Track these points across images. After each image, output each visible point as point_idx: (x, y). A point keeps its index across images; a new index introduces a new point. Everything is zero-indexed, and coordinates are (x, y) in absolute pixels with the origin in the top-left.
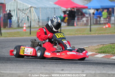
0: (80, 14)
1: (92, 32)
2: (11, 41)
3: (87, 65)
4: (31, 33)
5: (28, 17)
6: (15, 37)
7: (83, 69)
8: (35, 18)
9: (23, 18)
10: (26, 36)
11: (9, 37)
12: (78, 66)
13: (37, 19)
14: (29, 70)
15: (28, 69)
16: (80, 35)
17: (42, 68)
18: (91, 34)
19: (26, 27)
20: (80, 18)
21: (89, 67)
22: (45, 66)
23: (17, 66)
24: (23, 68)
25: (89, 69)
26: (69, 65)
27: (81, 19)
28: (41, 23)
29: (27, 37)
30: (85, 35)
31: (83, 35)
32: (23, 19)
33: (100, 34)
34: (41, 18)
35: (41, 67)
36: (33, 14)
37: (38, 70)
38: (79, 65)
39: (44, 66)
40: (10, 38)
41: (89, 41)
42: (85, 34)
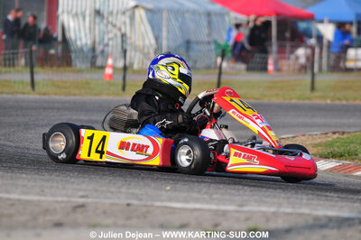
0: (288, 35)
1: (316, 94)
2: (58, 109)
3: (264, 189)
4: (127, 88)
5: (123, 36)
6: (75, 95)
7: (245, 198)
8: (147, 42)
9: (109, 39)
10: (108, 94)
11: (56, 94)
12: (233, 192)
13: (151, 45)
14: (81, 193)
15: (80, 190)
16: (275, 100)
18: (309, 99)
19: (113, 67)
20: (288, 49)
21: (268, 194)
24: (64, 188)
25: (266, 199)
26: (212, 185)
27: (292, 52)
29: (110, 98)
30: (294, 101)
31: (287, 102)
32: (111, 43)
33: (339, 99)
36: (142, 27)
37: (109, 195)
38: (240, 187)
40: (57, 97)
41: (301, 120)
42: (291, 99)
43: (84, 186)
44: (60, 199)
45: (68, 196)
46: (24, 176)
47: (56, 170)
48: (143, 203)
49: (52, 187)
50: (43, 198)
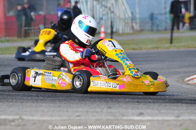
8: (127, 16)
9: (103, 15)
13: (129, 17)
14: (77, 114)
15: (77, 112)
17: (105, 110)
19: (105, 33)
22: (111, 108)
23: (59, 106)
24: (67, 111)
28: (138, 25)
32: (104, 18)
34: (138, 16)
35: (103, 109)
37: (95, 114)
39: (111, 106)
43: (80, 109)
44: (64, 118)
45: (69, 116)
46: (44, 104)
47: (65, 100)
48: (116, 118)
49: (60, 111)
50: (54, 118)
